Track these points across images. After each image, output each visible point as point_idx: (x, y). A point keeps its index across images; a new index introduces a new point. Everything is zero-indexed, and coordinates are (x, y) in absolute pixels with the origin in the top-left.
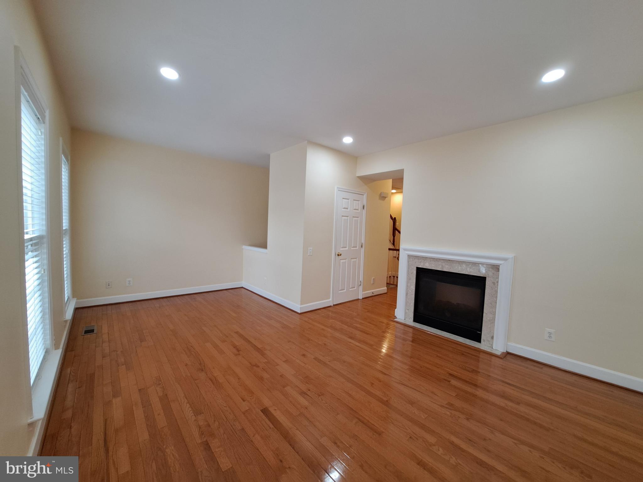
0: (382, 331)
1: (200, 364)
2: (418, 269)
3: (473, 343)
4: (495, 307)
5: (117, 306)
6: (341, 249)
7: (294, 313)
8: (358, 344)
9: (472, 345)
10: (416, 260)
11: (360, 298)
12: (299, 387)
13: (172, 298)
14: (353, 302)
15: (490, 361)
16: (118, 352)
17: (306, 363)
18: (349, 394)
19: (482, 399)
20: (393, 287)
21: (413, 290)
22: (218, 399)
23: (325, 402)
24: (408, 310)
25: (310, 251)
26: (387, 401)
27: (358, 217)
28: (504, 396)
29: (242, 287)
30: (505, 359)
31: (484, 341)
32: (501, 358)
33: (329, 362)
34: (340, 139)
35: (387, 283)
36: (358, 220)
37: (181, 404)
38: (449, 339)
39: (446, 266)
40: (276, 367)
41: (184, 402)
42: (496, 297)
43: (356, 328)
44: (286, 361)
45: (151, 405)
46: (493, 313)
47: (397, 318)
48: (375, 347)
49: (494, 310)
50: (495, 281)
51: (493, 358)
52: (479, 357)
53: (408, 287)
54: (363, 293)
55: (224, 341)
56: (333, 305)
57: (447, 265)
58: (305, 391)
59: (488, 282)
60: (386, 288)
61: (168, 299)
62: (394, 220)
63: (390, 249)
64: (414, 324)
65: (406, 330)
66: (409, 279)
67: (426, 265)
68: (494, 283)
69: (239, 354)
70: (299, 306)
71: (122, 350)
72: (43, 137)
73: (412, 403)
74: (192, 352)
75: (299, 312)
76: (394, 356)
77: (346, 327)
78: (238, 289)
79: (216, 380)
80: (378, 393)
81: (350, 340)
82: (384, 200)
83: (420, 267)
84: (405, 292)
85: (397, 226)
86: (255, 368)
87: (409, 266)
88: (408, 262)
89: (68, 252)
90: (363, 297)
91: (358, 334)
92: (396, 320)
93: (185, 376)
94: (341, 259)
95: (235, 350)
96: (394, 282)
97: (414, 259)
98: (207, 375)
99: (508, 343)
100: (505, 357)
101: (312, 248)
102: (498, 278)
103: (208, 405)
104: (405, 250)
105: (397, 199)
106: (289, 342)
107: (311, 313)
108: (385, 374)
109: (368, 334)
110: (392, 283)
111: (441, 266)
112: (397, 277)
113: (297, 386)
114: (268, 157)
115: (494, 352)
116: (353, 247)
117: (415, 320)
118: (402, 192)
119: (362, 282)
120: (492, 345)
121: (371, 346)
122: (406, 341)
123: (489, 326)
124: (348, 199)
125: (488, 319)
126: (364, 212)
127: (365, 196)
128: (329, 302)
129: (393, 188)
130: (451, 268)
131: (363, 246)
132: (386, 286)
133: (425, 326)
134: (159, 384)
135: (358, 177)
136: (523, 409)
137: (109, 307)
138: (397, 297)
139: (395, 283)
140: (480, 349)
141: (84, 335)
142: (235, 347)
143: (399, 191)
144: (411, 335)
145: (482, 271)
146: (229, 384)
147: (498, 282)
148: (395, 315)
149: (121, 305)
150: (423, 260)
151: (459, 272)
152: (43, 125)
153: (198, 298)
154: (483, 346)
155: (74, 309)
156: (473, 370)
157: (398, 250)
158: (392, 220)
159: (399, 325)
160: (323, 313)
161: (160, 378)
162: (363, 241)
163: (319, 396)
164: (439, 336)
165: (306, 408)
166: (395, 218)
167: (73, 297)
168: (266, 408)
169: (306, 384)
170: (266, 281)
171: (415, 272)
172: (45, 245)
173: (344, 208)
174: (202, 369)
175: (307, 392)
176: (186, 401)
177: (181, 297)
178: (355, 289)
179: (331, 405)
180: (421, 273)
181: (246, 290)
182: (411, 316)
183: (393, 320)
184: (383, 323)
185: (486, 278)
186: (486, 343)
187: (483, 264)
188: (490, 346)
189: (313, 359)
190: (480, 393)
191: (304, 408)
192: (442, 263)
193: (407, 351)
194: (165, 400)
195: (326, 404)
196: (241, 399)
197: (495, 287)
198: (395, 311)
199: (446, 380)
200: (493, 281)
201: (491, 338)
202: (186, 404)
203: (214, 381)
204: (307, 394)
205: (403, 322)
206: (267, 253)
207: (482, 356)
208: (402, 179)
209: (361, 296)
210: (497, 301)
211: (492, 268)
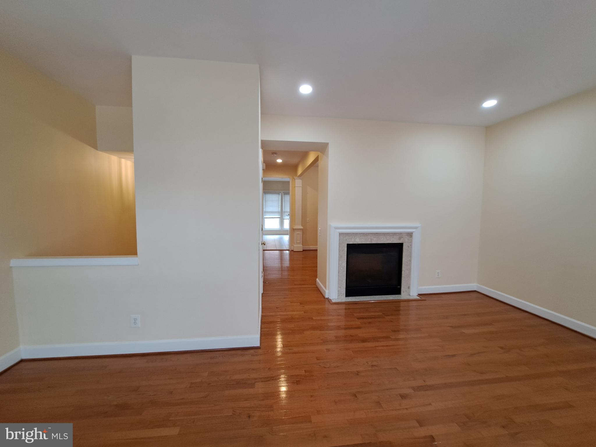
2: (348, 245)
3: (394, 297)
10: (347, 237)
21: (344, 266)
24: (341, 288)
31: (403, 292)
42: (411, 257)
52: (399, 307)
53: (339, 265)
57: (375, 237)
59: (405, 247)
64: (345, 299)
67: (356, 240)
70: (259, 336)
83: (351, 243)
87: (340, 244)
88: (340, 240)
97: (344, 236)
99: (419, 287)
102: (411, 242)
104: (337, 228)
111: (370, 240)
117: (347, 295)
130: (378, 240)
140: (400, 299)
145: (400, 240)
150: (353, 237)
171: (346, 249)
180: (352, 249)
182: (343, 293)
185: (403, 243)
187: (401, 233)
188: (408, 294)
192: (370, 236)
197: (409, 249)
200: (408, 245)
201: (408, 288)
206: (138, 265)
211: (407, 235)
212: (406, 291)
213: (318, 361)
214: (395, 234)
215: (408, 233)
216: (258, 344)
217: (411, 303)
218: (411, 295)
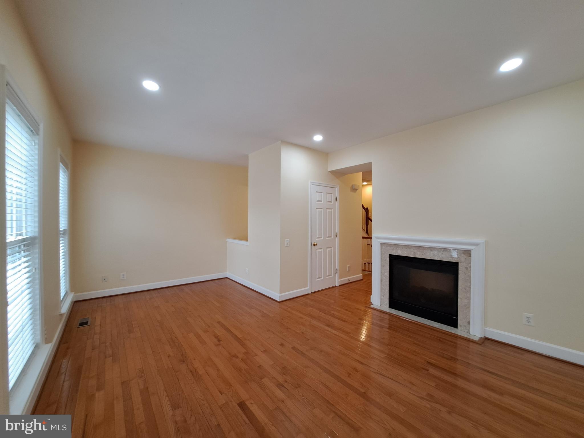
0: (359, 318)
1: (182, 355)
2: (391, 256)
3: (449, 329)
4: (469, 292)
5: (112, 298)
6: (317, 239)
7: (274, 302)
8: (334, 332)
9: (449, 331)
10: (388, 247)
11: (336, 285)
12: (276, 379)
13: (161, 290)
14: (330, 289)
15: (468, 348)
16: (107, 344)
17: (284, 353)
18: (326, 385)
19: (463, 390)
20: (368, 273)
21: (387, 276)
22: (196, 392)
23: (302, 395)
24: (383, 296)
25: (288, 242)
26: (364, 393)
27: (332, 209)
28: (485, 386)
29: (227, 278)
30: (483, 344)
31: (461, 326)
32: (480, 344)
33: (307, 351)
34: (311, 137)
35: (362, 270)
36: (332, 211)
37: (160, 398)
38: (426, 325)
39: (418, 253)
40: (254, 357)
41: (163, 395)
42: (470, 282)
43: (333, 316)
44: (265, 351)
45: (132, 399)
46: (468, 298)
47: (372, 304)
48: (351, 335)
49: (468, 295)
50: (468, 266)
51: (471, 344)
52: (456, 343)
53: (382, 274)
54: (340, 280)
55: (206, 331)
56: (310, 293)
57: (419, 251)
58: (282, 383)
59: (461, 268)
60: (362, 275)
61: (159, 290)
62: (367, 210)
63: (363, 238)
64: (390, 310)
65: (382, 316)
66: (382, 266)
67: (398, 252)
68: (467, 268)
69: (220, 345)
70: (279, 295)
71: (111, 342)
72: (37, 147)
73: (390, 394)
74: (175, 343)
75: (279, 301)
76: (372, 344)
77: (323, 314)
78: (222, 280)
79: (196, 372)
80: (356, 385)
81: (327, 328)
82: (355, 192)
83: (393, 254)
84: (379, 279)
85: (369, 216)
86: (234, 358)
87: (382, 254)
88: (381, 249)
89: (67, 250)
90: (340, 284)
91: (336, 322)
92: (372, 306)
93: (166, 368)
94: (317, 249)
95: (215, 340)
96: (369, 268)
97: (387, 246)
98: (188, 366)
99: (485, 328)
100: (483, 343)
101: (289, 239)
102: (470, 263)
103: (186, 398)
104: (378, 238)
105: (368, 191)
106: (268, 331)
107: (290, 301)
108: (362, 364)
109: (345, 321)
110: (367, 269)
111: (413, 253)
112: (371, 264)
113: (274, 378)
114: (246, 157)
115: (471, 337)
116: (328, 237)
117: (391, 306)
118: (372, 184)
119: (338, 269)
120: (469, 330)
121: (347, 333)
122: (382, 328)
123: (465, 311)
124: (322, 192)
125: (464, 304)
126: (337, 203)
127: (337, 189)
128: (307, 290)
129: (364, 181)
130: (423, 255)
131: (338, 236)
132: (361, 273)
133: (401, 312)
134: (142, 377)
135: (330, 171)
136: (507, 401)
137: (105, 299)
138: (372, 283)
139: (370, 270)
140: (457, 335)
141: (78, 328)
142: (216, 337)
143: (369, 183)
144: (387, 321)
145: (454, 257)
146: (208, 375)
147: (470, 267)
148: (371, 301)
149: (115, 297)
150: (395, 248)
151: (431, 258)
152: (37, 136)
153: (186, 289)
154: (460, 331)
155: (72, 302)
156: (451, 358)
157: (371, 238)
158: (364, 210)
159: (375, 311)
160: (302, 301)
161: (143, 370)
162: (337, 231)
163: (296, 388)
164: (415, 322)
165: (283, 401)
166: (367, 208)
167: (72, 291)
168: (243, 401)
169: (283, 375)
170: (248, 272)
171: (388, 259)
172: (37, 246)
173: (318, 201)
174: (184, 359)
175: (284, 384)
176: (165, 394)
177: (170, 288)
178: (332, 277)
179: (307, 398)
180: (394, 260)
181: (230, 280)
182: (386, 303)
183: (369, 306)
184: (361, 310)
185: (458, 263)
186: (463, 329)
187: (454, 250)
188: (467, 331)
189: (291, 348)
190: (460, 383)
191: (281, 401)
192: (414, 249)
193: (384, 338)
194: (145, 393)
195: (303, 397)
196: (219, 392)
197: (468, 272)
198: (370, 297)
199: (424, 369)
200: (466, 267)
201: (467, 323)
202: (166, 397)
203: (194, 373)
204: (283, 386)
205: (379, 309)
206: (248, 245)
207: (459, 342)
208: (371, 172)
209: (338, 283)
210: (470, 286)
211: (464, 254)
212: (465, 326)
215: (465, 250)
218: (470, 333)
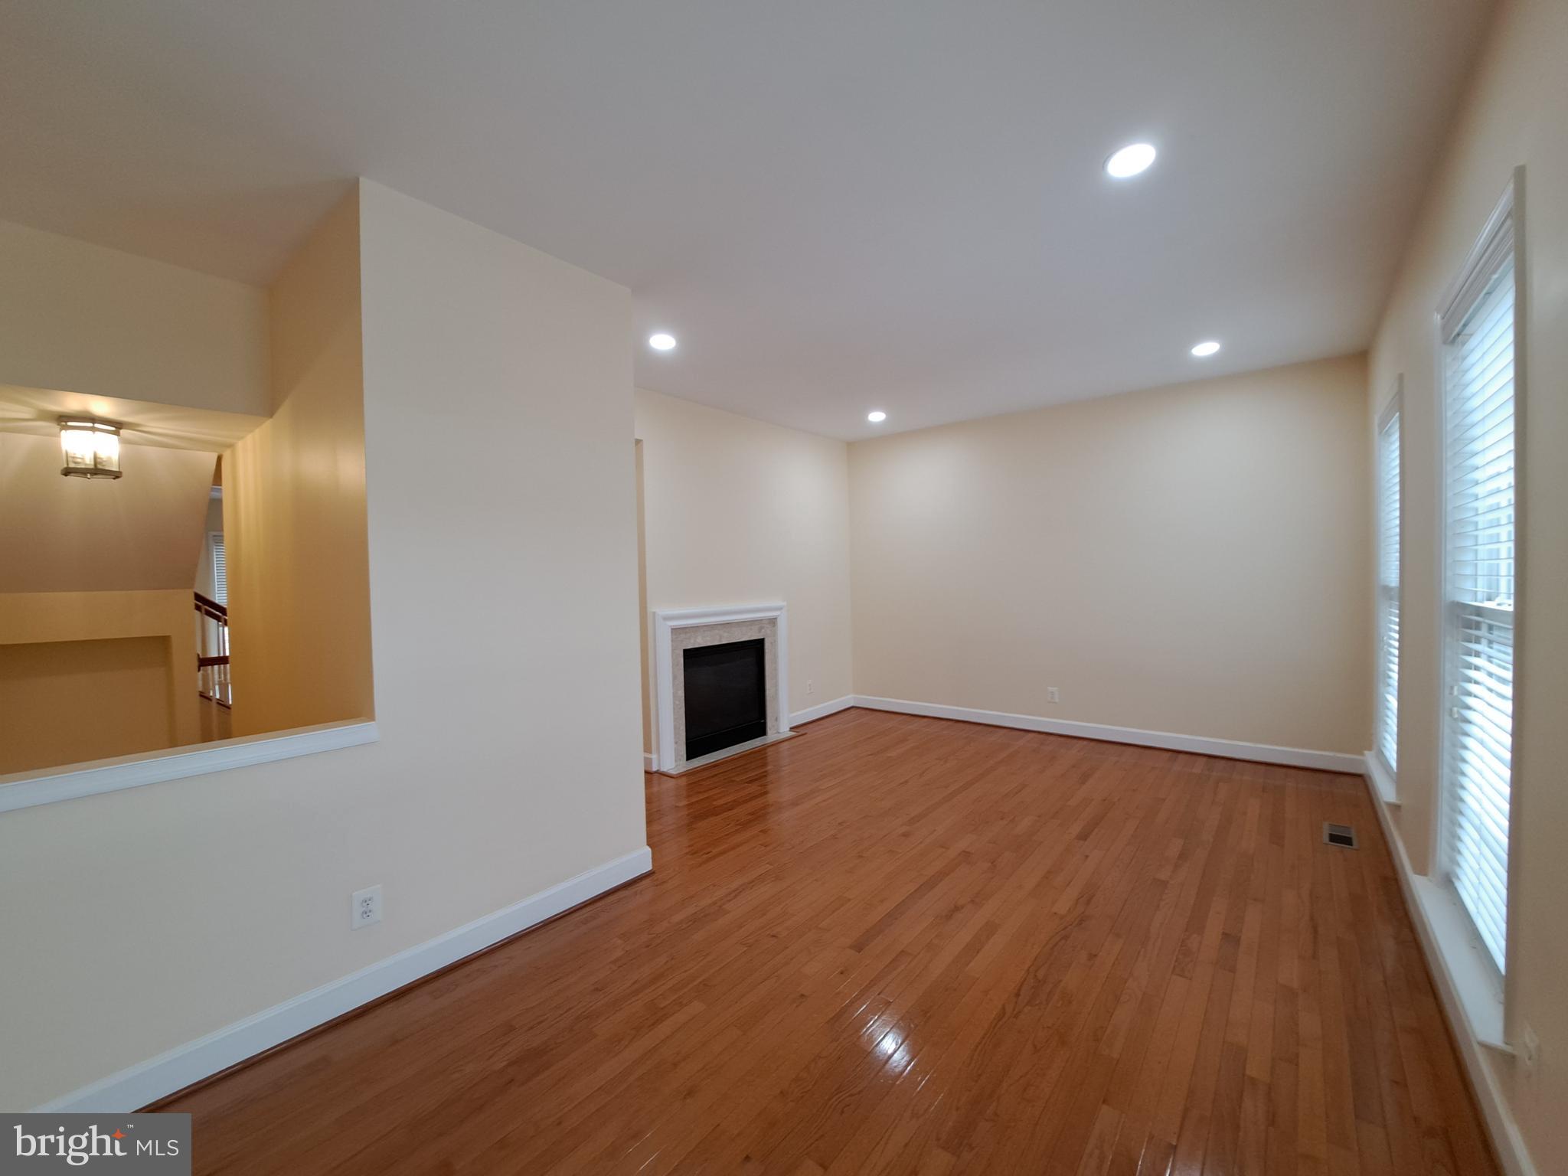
2: (686, 652)
10: (682, 636)
59: (767, 646)
83: (689, 648)
97: (679, 634)
102: (775, 637)
104: (667, 618)
117: (689, 757)
145: (760, 632)
147: (775, 643)
150: (692, 634)
171: (682, 660)
185: (764, 640)
197: (774, 650)
200: (771, 644)
211: (769, 623)
212: (774, 726)
213: (768, 848)
214: (753, 622)
215: (771, 620)
216: (648, 867)
217: (782, 745)
218: (781, 731)
